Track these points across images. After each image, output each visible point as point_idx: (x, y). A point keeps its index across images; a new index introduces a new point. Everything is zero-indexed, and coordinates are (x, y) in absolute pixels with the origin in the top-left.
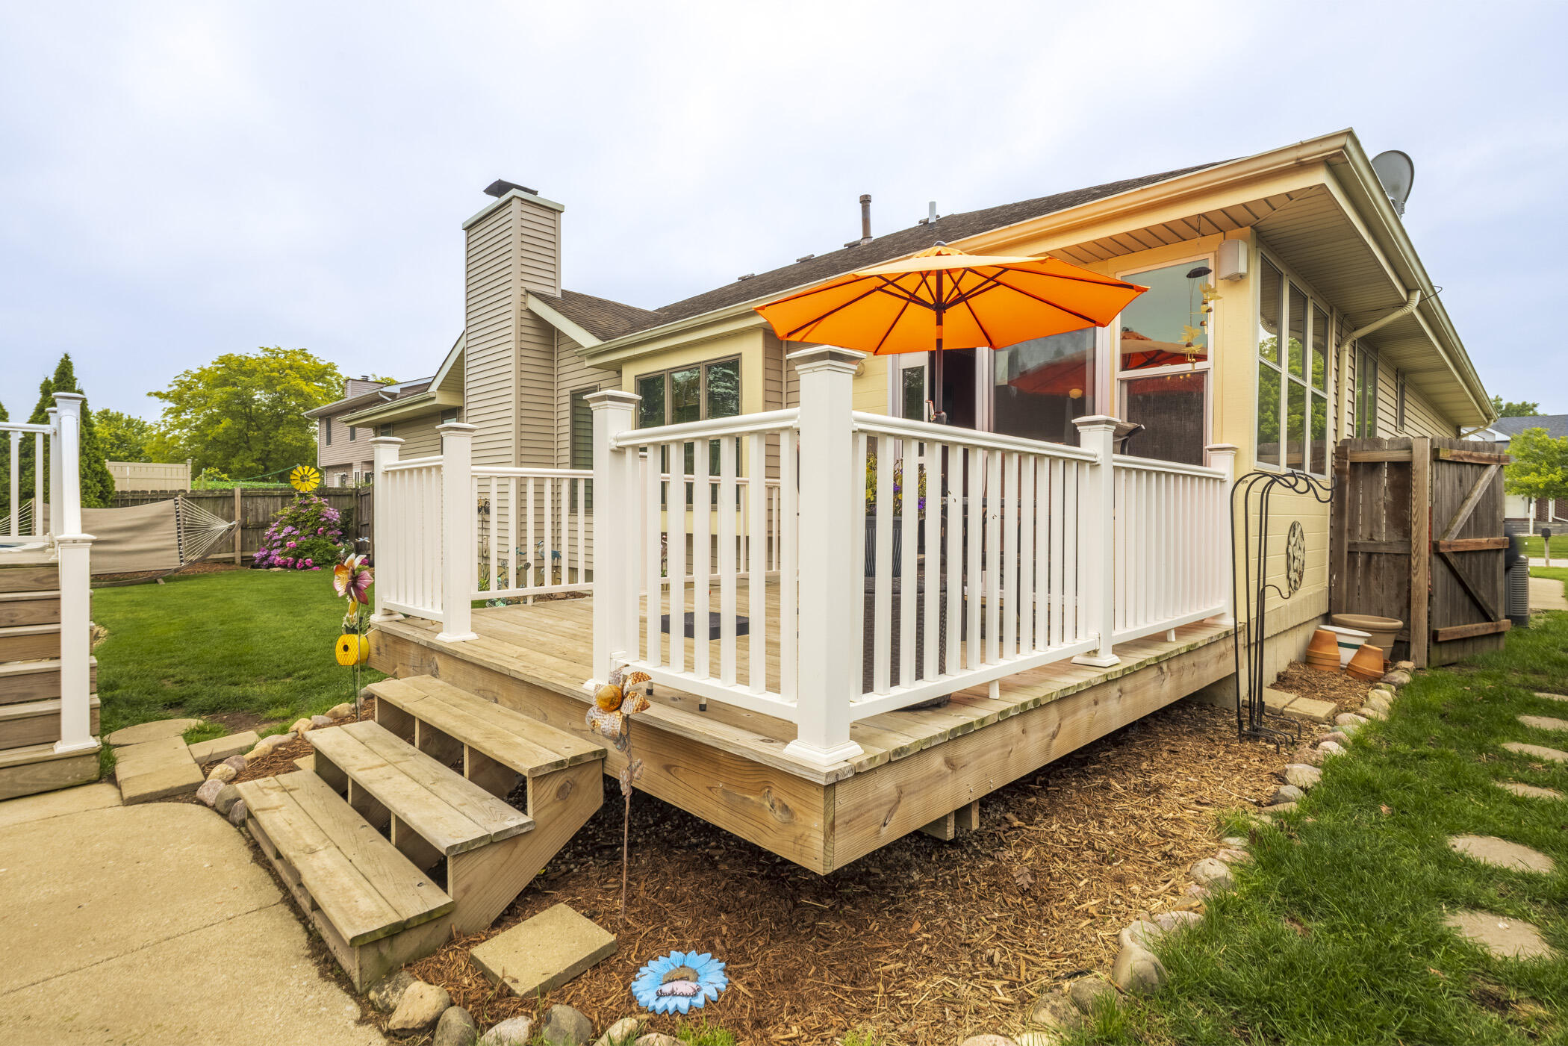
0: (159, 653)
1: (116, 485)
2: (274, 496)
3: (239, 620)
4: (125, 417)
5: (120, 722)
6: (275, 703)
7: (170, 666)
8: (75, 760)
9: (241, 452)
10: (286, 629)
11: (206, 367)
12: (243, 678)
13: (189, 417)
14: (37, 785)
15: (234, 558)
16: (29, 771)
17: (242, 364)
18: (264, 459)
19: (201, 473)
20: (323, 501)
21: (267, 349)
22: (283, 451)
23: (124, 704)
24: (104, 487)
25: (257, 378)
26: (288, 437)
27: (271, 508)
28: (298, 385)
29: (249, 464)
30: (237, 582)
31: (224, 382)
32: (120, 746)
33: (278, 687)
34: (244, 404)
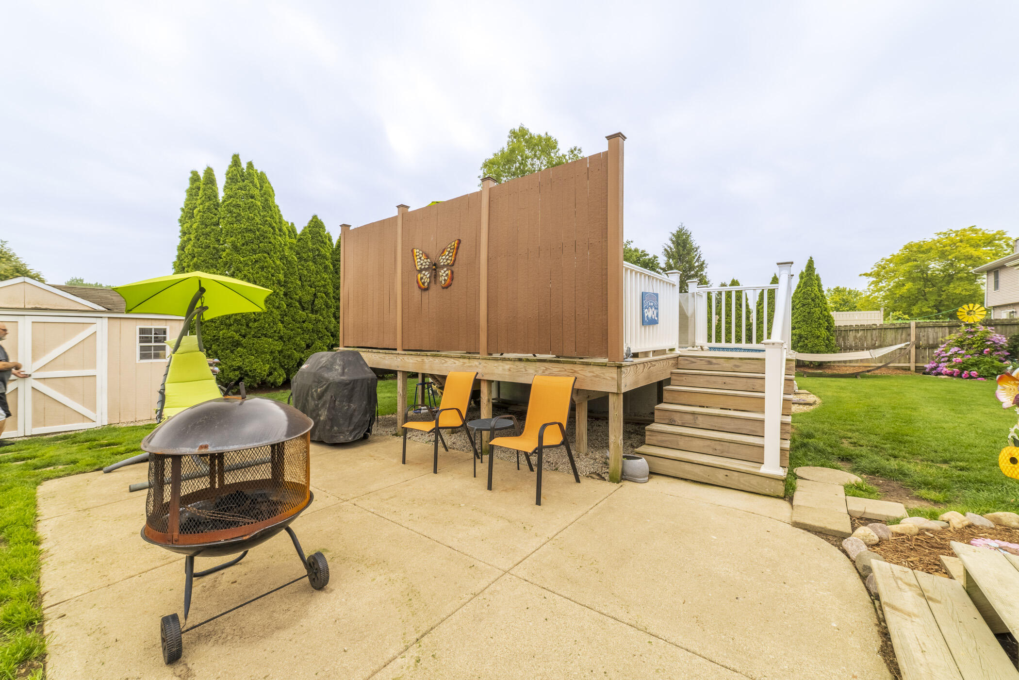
0: (845, 420)
1: (835, 322)
2: (943, 327)
3: (907, 408)
4: (848, 289)
5: (806, 462)
6: (927, 484)
7: (850, 430)
8: (771, 480)
9: (919, 302)
10: (947, 422)
11: (895, 254)
12: (902, 454)
13: (884, 285)
14: (751, 487)
15: (910, 367)
16: (747, 477)
17: (920, 246)
18: (938, 307)
19: (889, 315)
20: (989, 329)
21: (940, 234)
22: (953, 299)
23: (813, 450)
24: (829, 324)
25: (932, 254)
26: (958, 289)
27: (940, 334)
28: (967, 252)
29: (925, 309)
30: (910, 382)
31: (908, 260)
32: (802, 478)
33: (933, 470)
34: (922, 272)
